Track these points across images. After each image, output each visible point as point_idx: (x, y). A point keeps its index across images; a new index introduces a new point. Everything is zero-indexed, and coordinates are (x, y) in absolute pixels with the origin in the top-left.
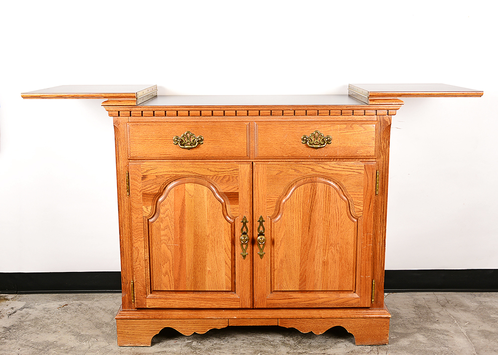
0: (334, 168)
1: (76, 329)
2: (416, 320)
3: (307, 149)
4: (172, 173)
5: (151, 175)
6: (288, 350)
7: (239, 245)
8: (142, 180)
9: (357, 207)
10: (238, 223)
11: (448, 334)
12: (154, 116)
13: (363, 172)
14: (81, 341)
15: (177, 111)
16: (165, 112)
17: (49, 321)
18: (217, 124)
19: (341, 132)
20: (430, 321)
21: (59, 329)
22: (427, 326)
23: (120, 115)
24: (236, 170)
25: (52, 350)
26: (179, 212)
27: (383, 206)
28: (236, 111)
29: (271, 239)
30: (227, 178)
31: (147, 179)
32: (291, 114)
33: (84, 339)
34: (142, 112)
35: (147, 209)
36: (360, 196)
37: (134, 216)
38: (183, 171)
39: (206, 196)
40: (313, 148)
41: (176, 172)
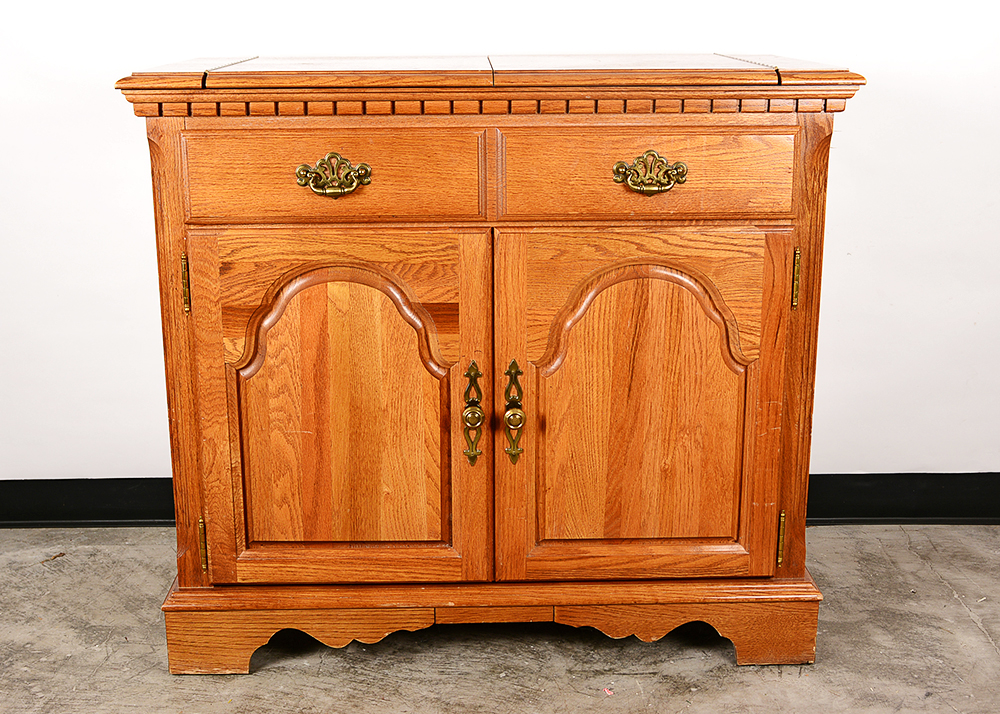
0: (691, 244)
1: (81, 614)
2: (865, 591)
3: (628, 195)
4: (294, 257)
5: (244, 260)
6: (571, 665)
7: (460, 432)
8: (221, 273)
9: (747, 337)
10: (458, 378)
11: (940, 625)
12: (248, 114)
13: (761, 252)
14: (89, 641)
15: (306, 103)
16: (276, 104)
17: (19, 594)
18: (404, 134)
19: (711, 152)
20: (896, 595)
21: (40, 614)
22: (891, 606)
23: (164, 113)
24: (452, 248)
25: (19, 664)
26: (312, 353)
27: (807, 334)
28: (452, 102)
29: (538, 417)
30: (430, 269)
31: (233, 273)
32: (588, 110)
33: (97, 638)
34: (218, 104)
35: (235, 344)
36: (754, 312)
37: (203, 364)
38: (323, 252)
39: (379, 314)
40: (642, 193)
41: (304, 254)
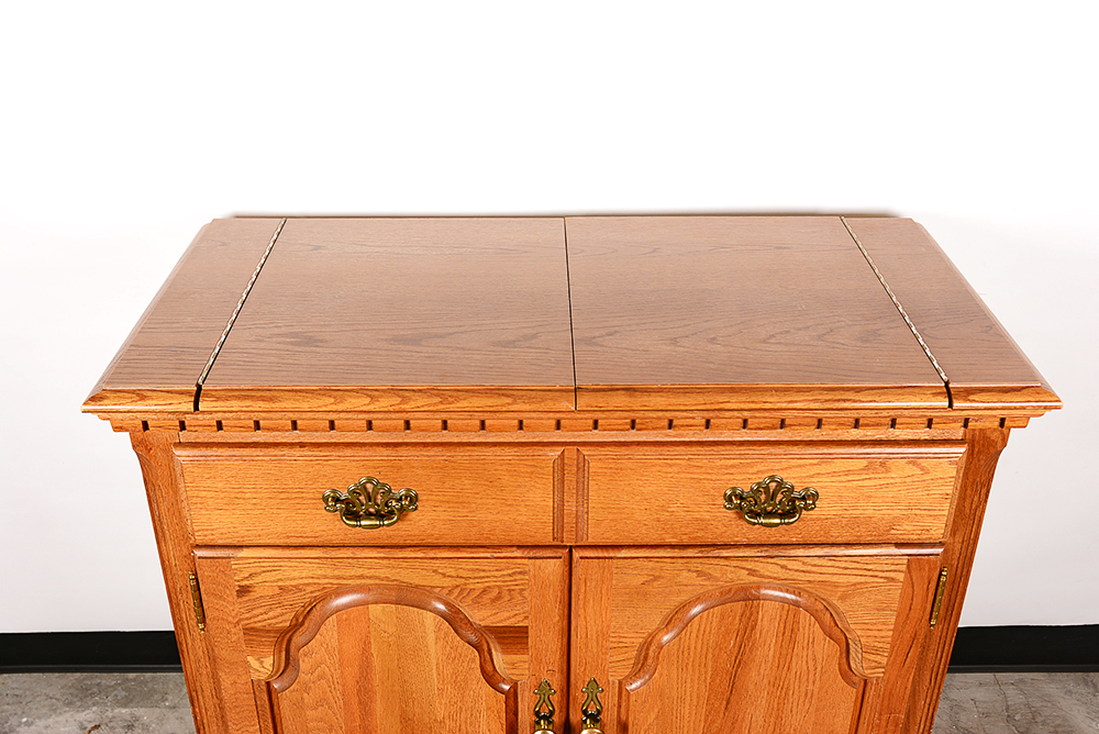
0: (814, 569)
3: (740, 522)
4: (326, 581)
5: (265, 585)
8: (238, 596)
9: (872, 657)
10: (526, 693)
12: (258, 430)
13: (901, 577)
15: (332, 421)
16: (293, 422)
23: (150, 429)
24: (520, 573)
26: (354, 671)
28: (521, 422)
30: (495, 593)
31: (252, 595)
32: (697, 428)
34: (219, 422)
35: (261, 663)
36: (883, 634)
37: (226, 681)
39: (432, 635)
41: (338, 578)
